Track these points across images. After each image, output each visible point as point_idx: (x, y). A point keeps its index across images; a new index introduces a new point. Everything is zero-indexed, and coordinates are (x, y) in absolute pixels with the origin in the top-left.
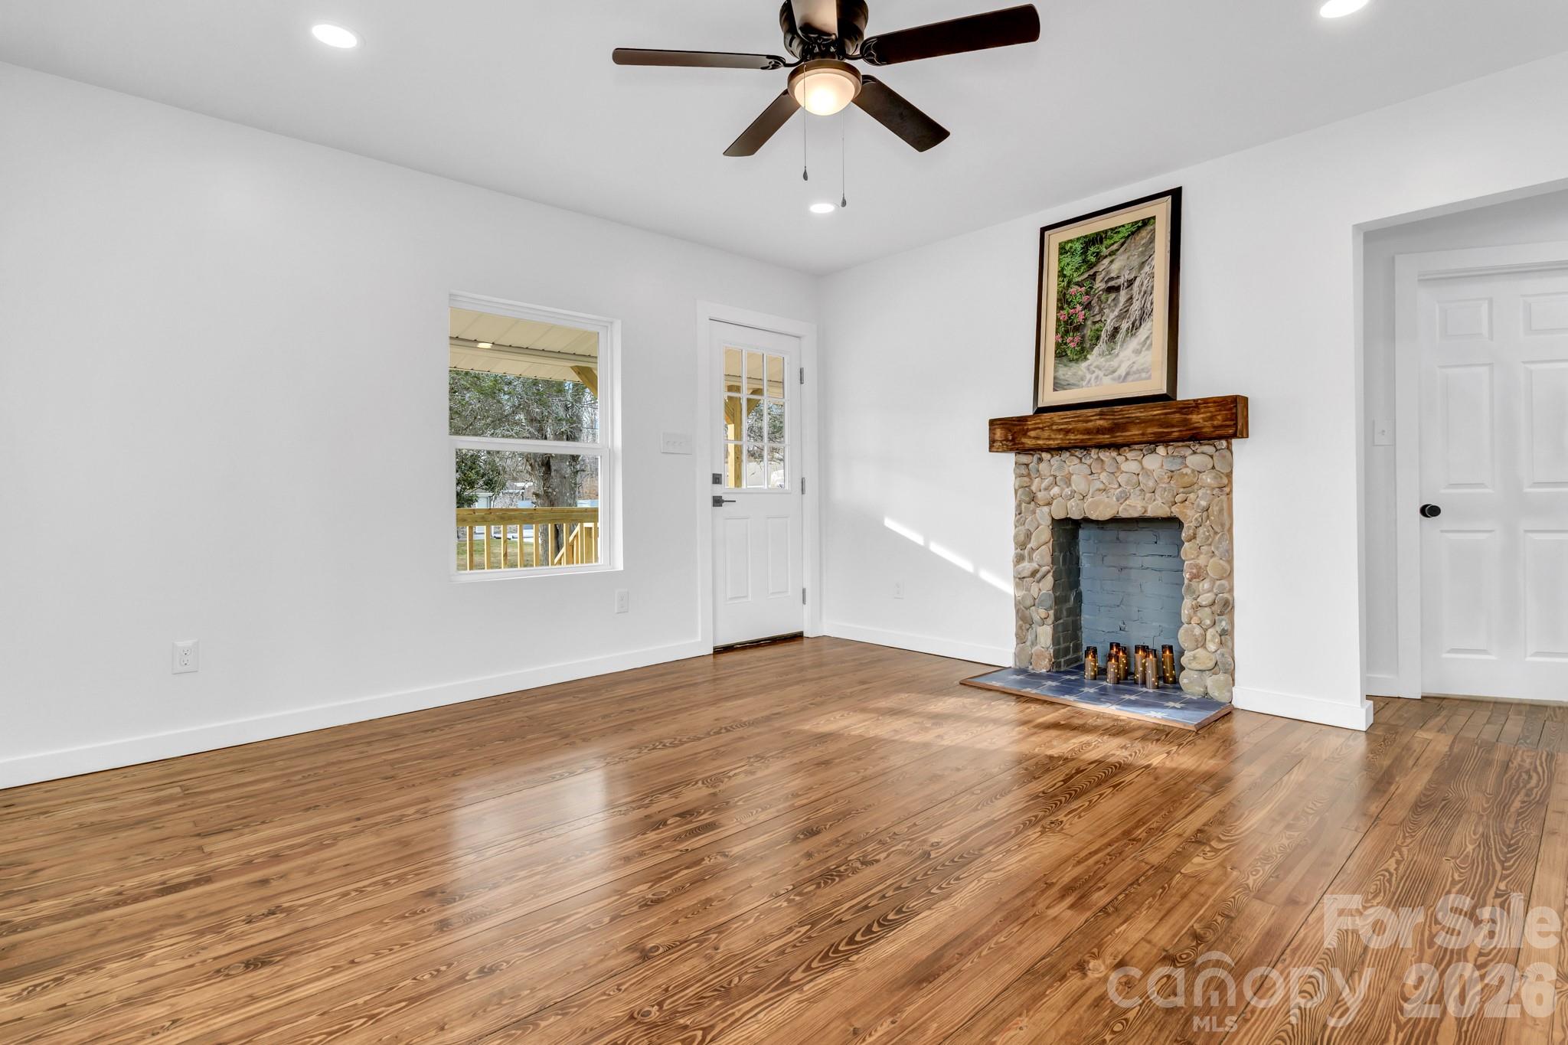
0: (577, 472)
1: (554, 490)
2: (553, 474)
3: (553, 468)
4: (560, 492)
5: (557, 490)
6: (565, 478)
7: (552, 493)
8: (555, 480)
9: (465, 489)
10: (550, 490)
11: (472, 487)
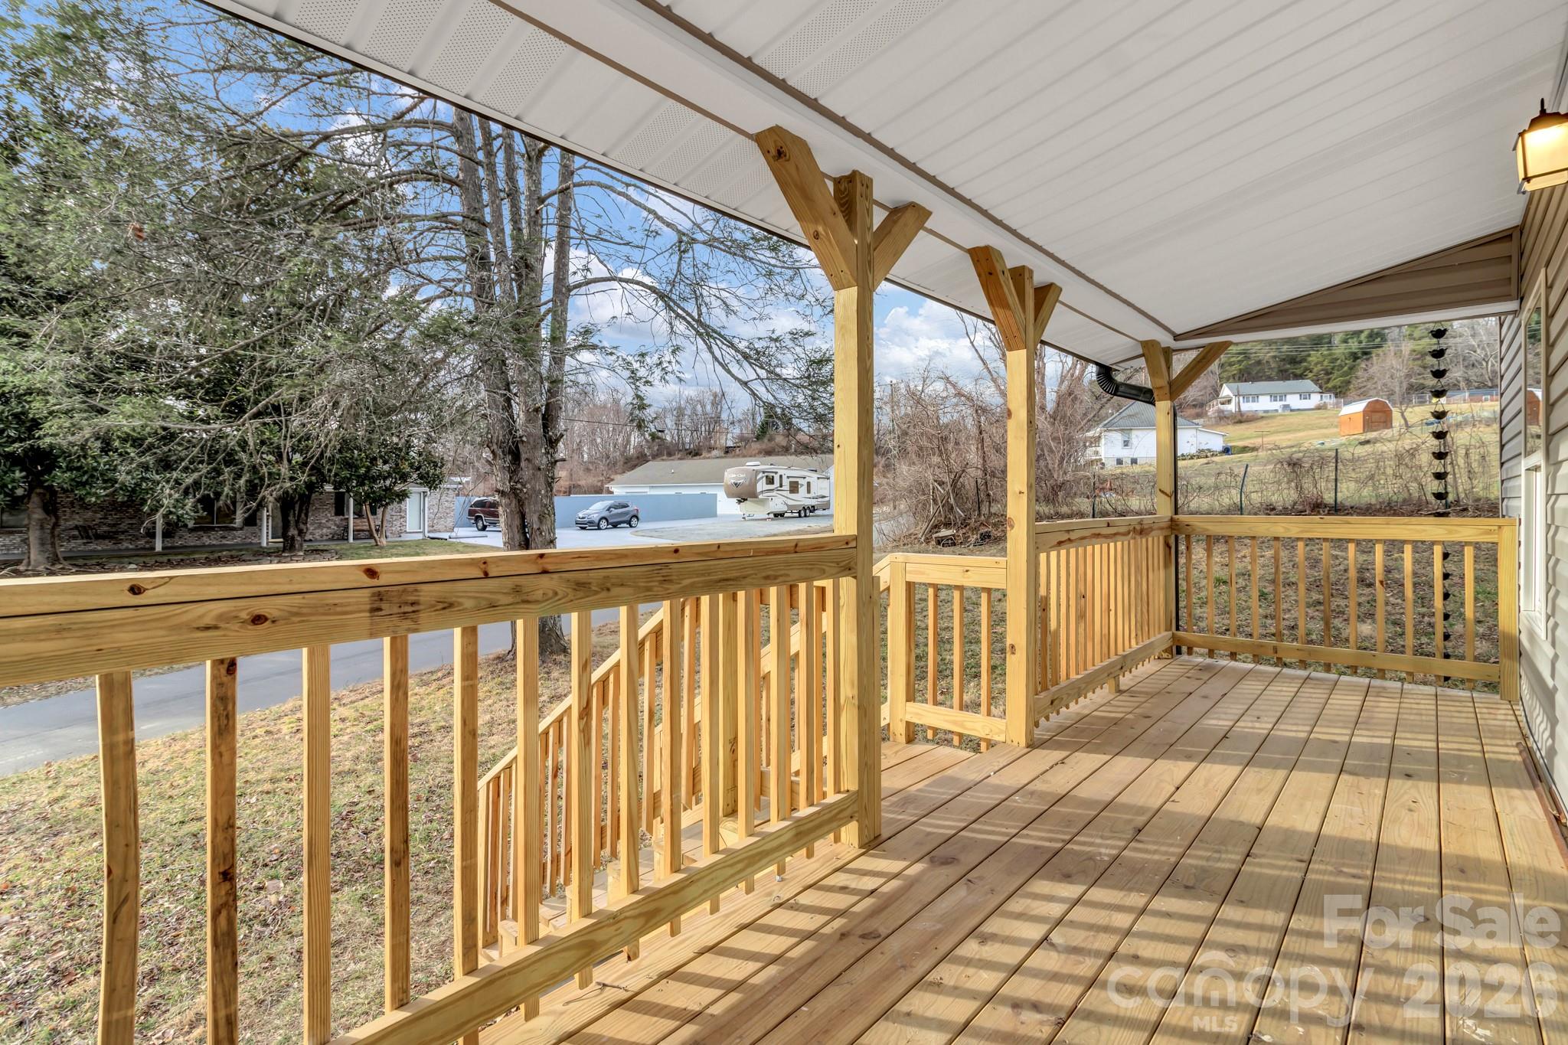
0: (556, 461)
1: (524, 486)
2: (523, 464)
3: (523, 456)
4: (533, 488)
5: (528, 486)
6: (539, 469)
7: (521, 490)
8: (526, 473)
9: (395, 483)
10: (519, 486)
11: (405, 481)
